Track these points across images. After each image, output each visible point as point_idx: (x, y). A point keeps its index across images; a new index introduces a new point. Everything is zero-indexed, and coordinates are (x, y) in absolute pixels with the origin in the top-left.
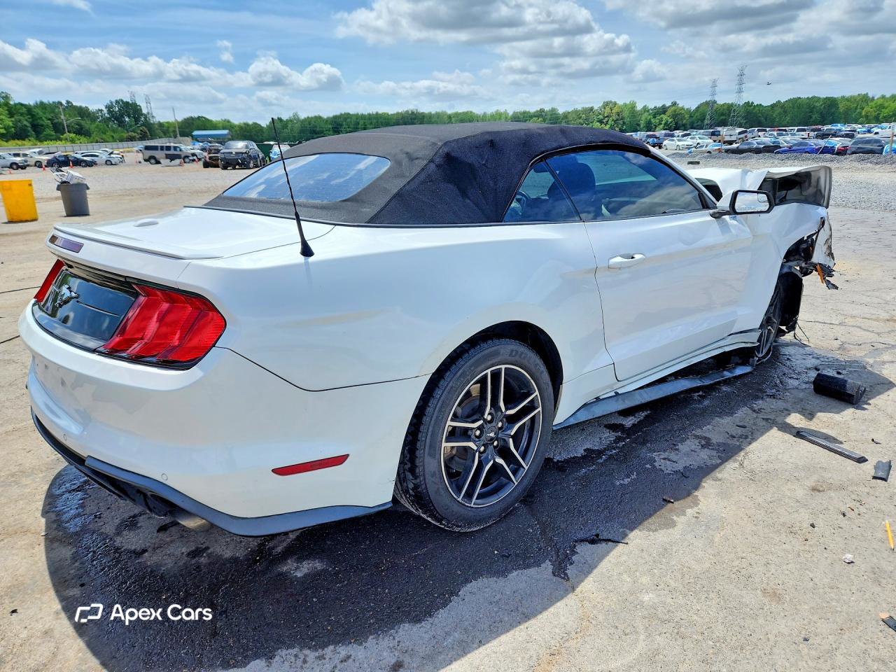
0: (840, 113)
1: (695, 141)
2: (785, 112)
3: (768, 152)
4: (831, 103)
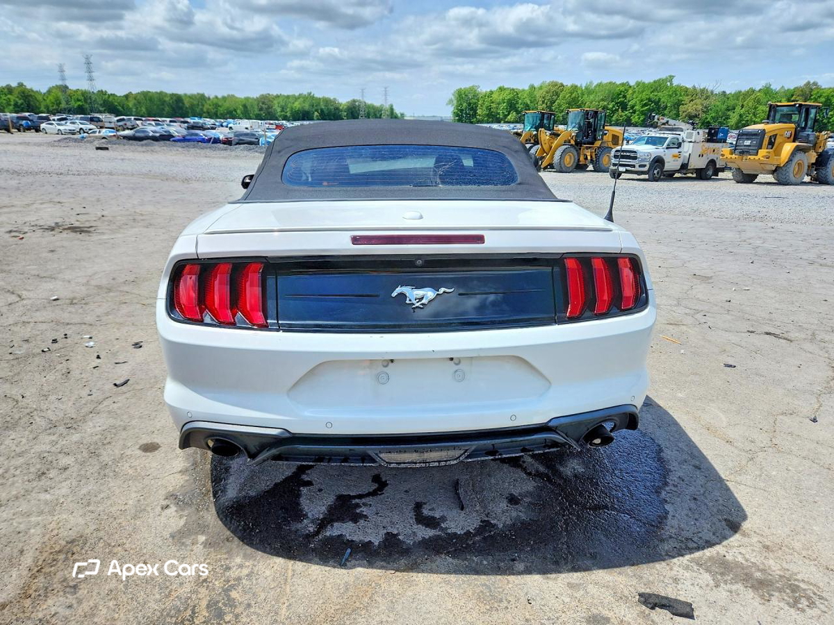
0: (187, 108)
1: (76, 125)
2: (139, 103)
3: (164, 140)
4: (178, 99)
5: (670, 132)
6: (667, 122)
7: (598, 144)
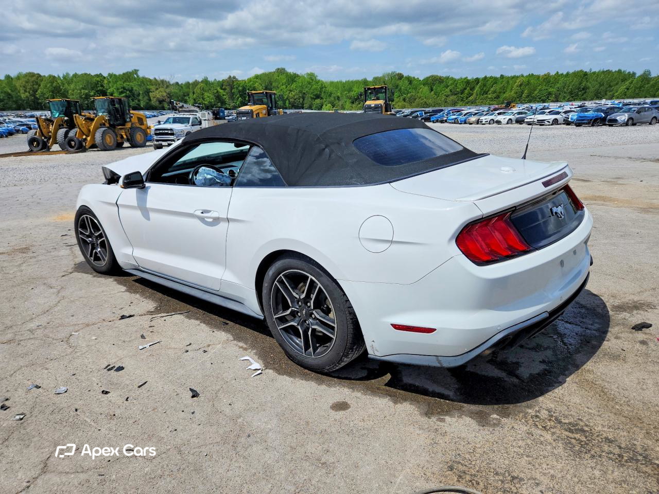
5: (188, 113)
6: (183, 106)
7: (128, 125)
